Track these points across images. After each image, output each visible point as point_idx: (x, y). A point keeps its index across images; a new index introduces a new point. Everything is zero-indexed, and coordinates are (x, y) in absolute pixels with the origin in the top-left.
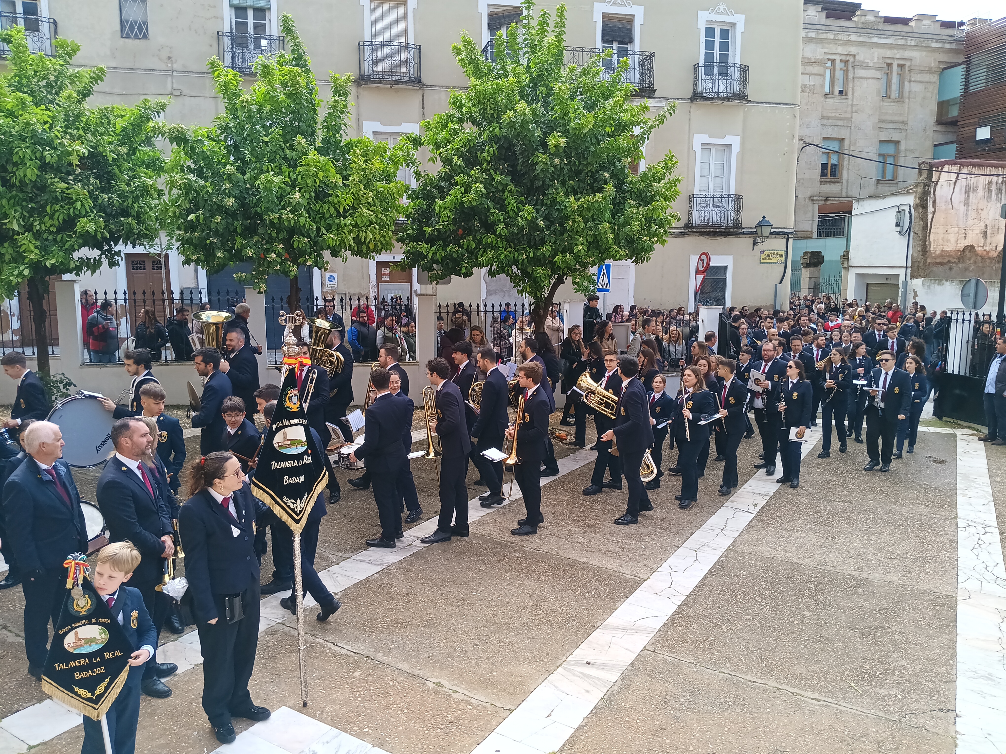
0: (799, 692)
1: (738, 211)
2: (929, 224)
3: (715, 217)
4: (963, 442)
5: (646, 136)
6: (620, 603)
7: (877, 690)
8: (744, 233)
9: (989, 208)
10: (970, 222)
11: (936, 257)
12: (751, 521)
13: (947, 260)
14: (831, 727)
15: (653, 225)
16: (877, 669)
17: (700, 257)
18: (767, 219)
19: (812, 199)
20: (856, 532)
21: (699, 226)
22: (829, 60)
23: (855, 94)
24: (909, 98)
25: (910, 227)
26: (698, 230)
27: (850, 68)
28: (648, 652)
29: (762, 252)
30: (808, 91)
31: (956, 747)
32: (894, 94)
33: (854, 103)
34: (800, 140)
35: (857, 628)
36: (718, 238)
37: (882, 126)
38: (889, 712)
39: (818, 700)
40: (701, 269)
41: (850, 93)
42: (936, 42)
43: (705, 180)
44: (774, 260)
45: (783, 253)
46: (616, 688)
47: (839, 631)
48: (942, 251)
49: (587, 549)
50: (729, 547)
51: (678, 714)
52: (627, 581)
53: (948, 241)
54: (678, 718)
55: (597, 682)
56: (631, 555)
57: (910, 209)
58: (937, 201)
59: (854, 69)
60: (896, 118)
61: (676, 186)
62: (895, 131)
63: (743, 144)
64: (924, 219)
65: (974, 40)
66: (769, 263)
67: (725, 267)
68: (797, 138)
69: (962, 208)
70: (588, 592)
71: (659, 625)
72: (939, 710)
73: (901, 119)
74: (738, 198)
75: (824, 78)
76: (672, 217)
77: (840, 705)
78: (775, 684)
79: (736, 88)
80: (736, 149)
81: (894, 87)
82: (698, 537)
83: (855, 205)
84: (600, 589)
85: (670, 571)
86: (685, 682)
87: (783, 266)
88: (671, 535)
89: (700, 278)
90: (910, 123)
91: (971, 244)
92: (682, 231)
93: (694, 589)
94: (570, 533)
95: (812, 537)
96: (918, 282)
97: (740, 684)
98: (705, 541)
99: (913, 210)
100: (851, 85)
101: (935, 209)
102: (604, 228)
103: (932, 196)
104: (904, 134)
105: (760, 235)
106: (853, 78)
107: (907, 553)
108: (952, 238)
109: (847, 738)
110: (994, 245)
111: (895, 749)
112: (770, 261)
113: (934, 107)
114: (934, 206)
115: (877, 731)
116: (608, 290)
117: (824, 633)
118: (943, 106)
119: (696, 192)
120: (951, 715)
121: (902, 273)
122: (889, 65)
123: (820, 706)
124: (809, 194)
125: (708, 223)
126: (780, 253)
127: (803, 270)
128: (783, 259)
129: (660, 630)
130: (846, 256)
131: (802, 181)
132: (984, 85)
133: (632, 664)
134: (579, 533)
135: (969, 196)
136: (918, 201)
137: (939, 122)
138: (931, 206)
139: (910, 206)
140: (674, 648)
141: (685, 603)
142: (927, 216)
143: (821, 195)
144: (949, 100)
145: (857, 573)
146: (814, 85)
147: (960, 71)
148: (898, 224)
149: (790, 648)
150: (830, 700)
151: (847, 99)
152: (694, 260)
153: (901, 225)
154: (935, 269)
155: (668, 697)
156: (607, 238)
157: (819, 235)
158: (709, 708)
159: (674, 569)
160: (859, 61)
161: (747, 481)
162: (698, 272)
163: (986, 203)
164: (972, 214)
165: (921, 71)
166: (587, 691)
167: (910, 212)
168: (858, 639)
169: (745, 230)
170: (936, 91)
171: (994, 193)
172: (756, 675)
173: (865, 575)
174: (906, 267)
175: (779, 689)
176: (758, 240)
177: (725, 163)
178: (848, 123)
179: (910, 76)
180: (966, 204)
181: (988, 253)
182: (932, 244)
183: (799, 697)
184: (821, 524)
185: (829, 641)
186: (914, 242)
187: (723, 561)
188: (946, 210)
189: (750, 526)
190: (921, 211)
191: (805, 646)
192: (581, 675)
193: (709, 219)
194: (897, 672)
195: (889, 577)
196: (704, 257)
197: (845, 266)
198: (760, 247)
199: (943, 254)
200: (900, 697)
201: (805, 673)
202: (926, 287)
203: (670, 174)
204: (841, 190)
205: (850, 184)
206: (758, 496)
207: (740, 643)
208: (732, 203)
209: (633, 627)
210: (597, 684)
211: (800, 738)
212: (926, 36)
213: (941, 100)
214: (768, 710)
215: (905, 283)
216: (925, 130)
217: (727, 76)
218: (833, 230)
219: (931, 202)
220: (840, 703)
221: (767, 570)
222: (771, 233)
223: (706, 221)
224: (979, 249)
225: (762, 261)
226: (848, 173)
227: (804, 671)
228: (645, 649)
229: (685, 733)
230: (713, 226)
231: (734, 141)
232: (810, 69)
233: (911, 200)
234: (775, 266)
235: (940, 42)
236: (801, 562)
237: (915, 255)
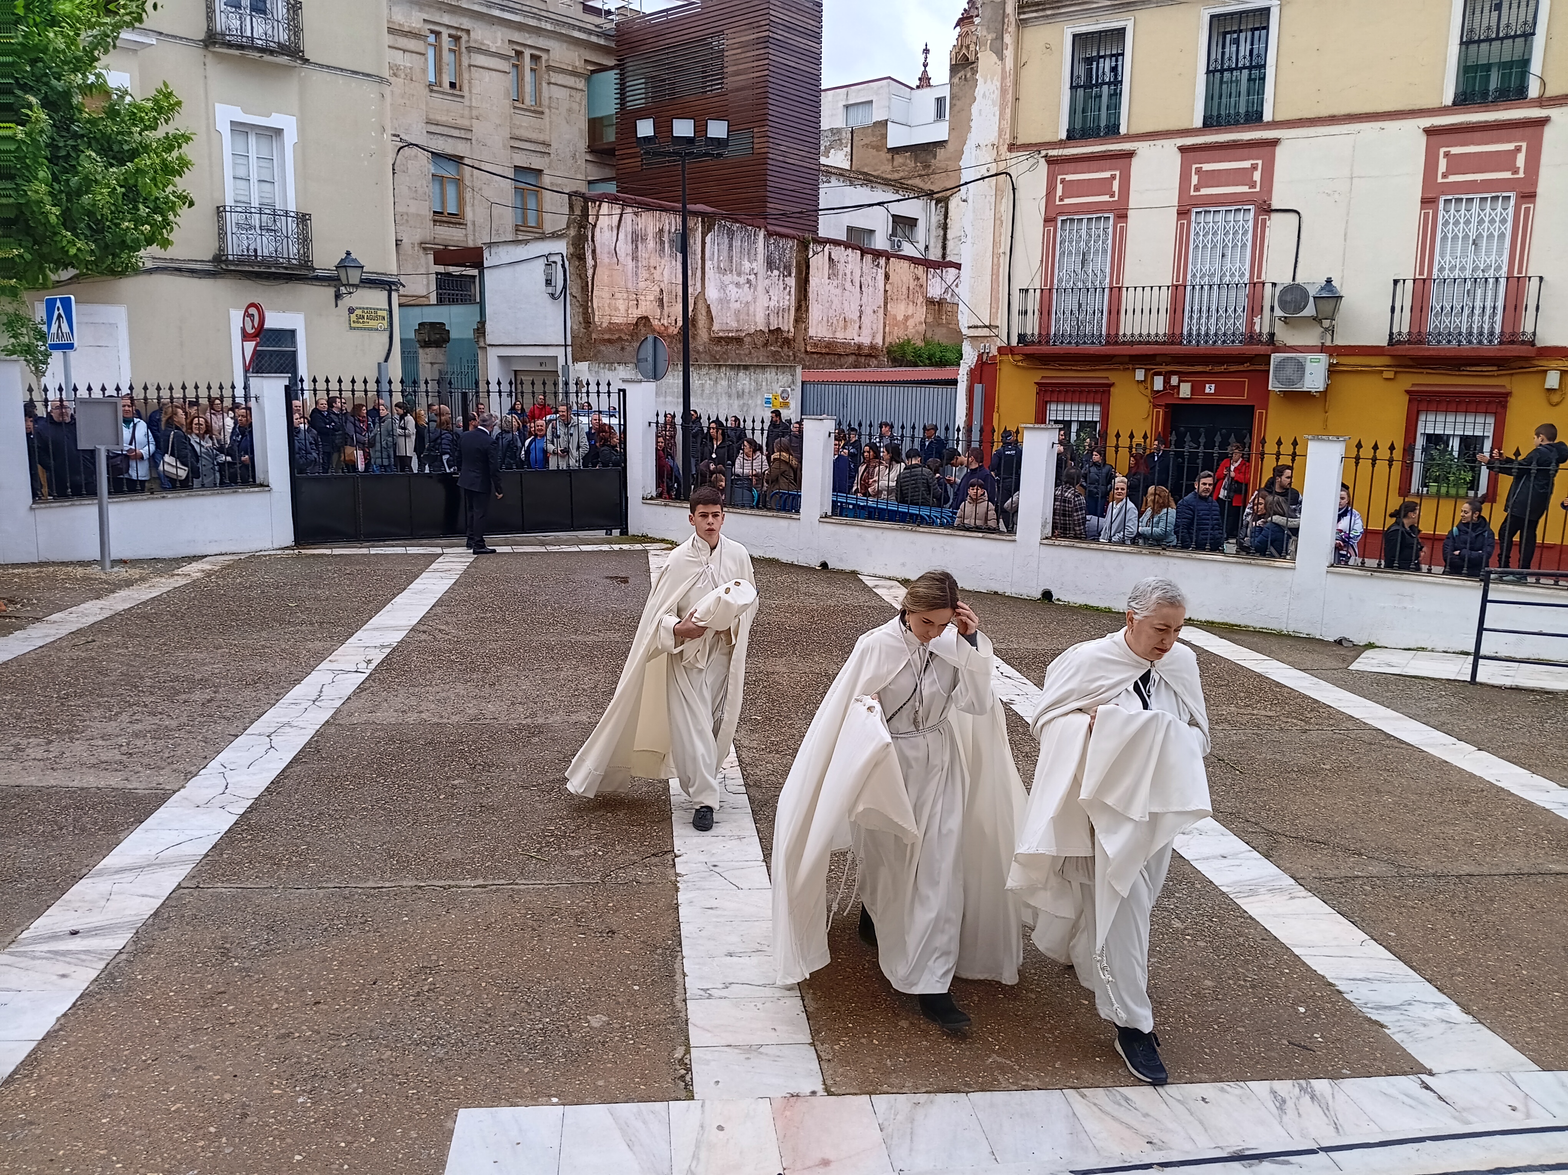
0: (453, 883)
1: (305, 240)
2: (590, 284)
3: (265, 246)
4: (656, 558)
5: (109, 40)
6: (127, 832)
7: (570, 853)
8: (317, 278)
9: (663, 267)
10: (642, 285)
11: (603, 332)
12: (362, 683)
13: (617, 336)
14: (505, 915)
15: (141, 206)
16: (567, 828)
17: (246, 311)
18: (353, 256)
19: (424, 246)
20: (524, 673)
21: (240, 261)
22: (432, 32)
23: (474, 91)
24: (550, 107)
25: (565, 287)
26: (239, 268)
27: (463, 50)
28: (186, 891)
29: (351, 310)
30: (403, 76)
31: (677, 891)
32: (529, 101)
33: (474, 104)
34: (394, 135)
35: (535, 786)
36: (274, 283)
37: (517, 144)
38: (588, 875)
39: (484, 886)
40: (250, 330)
41: (466, 88)
42: (580, 31)
43: (242, 184)
44: (372, 323)
45: (385, 314)
46: (124, 956)
47: (507, 793)
48: (610, 323)
49: (55, 766)
50: (327, 722)
51: (248, 964)
52: (139, 800)
53: (617, 309)
54: (247, 970)
55: (83, 957)
56: (146, 761)
57: (563, 261)
58: (598, 251)
59: (469, 52)
60: (534, 136)
61: (180, 147)
62: (535, 154)
63: (302, 130)
64: (583, 276)
65: (626, 36)
66: (365, 329)
67: (293, 332)
68: (390, 131)
69: (630, 264)
70: (61, 829)
71: (204, 848)
72: (653, 855)
73: (541, 137)
74: (303, 219)
75: (426, 60)
76: (178, 197)
77: (517, 884)
78: (414, 883)
79: (283, 37)
80: (291, 137)
81: (528, 88)
82: (272, 717)
83: (486, 254)
84: (85, 819)
85: (223, 770)
86: (257, 917)
87: (387, 334)
88: (223, 721)
89: (250, 346)
90: (554, 145)
91: (645, 314)
92: (209, 267)
93: (268, 787)
94: (18, 748)
95: (460, 689)
96: (583, 366)
97: (356, 896)
98: (286, 720)
99: (567, 263)
100: (466, 76)
101: (596, 262)
102: (37, 192)
103: (590, 242)
104: (546, 159)
105: (345, 282)
106: (470, 66)
107: (596, 686)
108: (621, 305)
109: (530, 923)
110: (674, 318)
111: (600, 917)
112: (366, 325)
113: (584, 126)
114: (594, 258)
115: (572, 902)
116: (71, 346)
117: (485, 801)
118: (595, 126)
119: (229, 202)
120: (669, 857)
121: (560, 353)
122: (519, 54)
123: (487, 892)
124: (417, 238)
125: (256, 256)
126: (380, 313)
127: (421, 351)
128: (385, 324)
129: (206, 855)
130: (481, 330)
131: (405, 217)
132: (643, 101)
133: (156, 914)
134: (38, 745)
135: (637, 247)
136: (572, 250)
137: (592, 149)
138: (590, 257)
139: (563, 256)
140: (235, 874)
141: (251, 809)
142: (586, 271)
143: (436, 241)
144: (602, 118)
145: (529, 720)
146: (411, 68)
147: (611, 77)
148: (548, 282)
149: (435, 831)
150: (502, 882)
151: (463, 97)
152: (237, 318)
153: (553, 284)
154: (603, 348)
155: (228, 946)
156: (45, 215)
157: (440, 301)
158: (304, 941)
159: (229, 767)
160: (476, 41)
161: (353, 634)
162: (246, 337)
163: (658, 259)
164: (643, 274)
165: (563, 71)
166: (64, 976)
167: (563, 266)
168: (537, 798)
169: (319, 273)
170: (584, 102)
171: (667, 245)
172: (382, 877)
173: (541, 721)
174: (566, 346)
175: (420, 887)
176: (343, 290)
177: (275, 158)
178: (465, 134)
179: (549, 75)
180: (635, 258)
181: (666, 328)
182: (597, 313)
183: (454, 889)
184: (473, 671)
185: (494, 809)
186: (572, 309)
187: (317, 741)
188: (609, 264)
189: (361, 689)
190: (577, 263)
191: (458, 823)
192: (48, 955)
193: (255, 250)
194: (594, 825)
195: (574, 718)
196: (253, 311)
197: (482, 344)
198: (348, 301)
199: (612, 328)
200: (600, 853)
201: (460, 857)
202: (594, 374)
203: (166, 122)
204: (466, 236)
205: (477, 229)
206: (373, 649)
207: (352, 843)
208: (292, 225)
209: (157, 861)
210: (83, 961)
211: (459, 942)
212: (565, 19)
213: (591, 117)
214: (406, 919)
215: (566, 366)
216: (574, 157)
217: (265, 14)
218: (459, 297)
219: (590, 251)
220: (517, 881)
221: (392, 740)
222: (362, 281)
223: (252, 253)
224: (655, 323)
225: (353, 325)
226: (474, 211)
227: (459, 855)
228: (179, 887)
229: (262, 988)
230: (264, 262)
231: (288, 123)
232: (403, 42)
233: (561, 247)
234: (375, 334)
235: (584, 32)
236: (446, 721)
237: (575, 327)
